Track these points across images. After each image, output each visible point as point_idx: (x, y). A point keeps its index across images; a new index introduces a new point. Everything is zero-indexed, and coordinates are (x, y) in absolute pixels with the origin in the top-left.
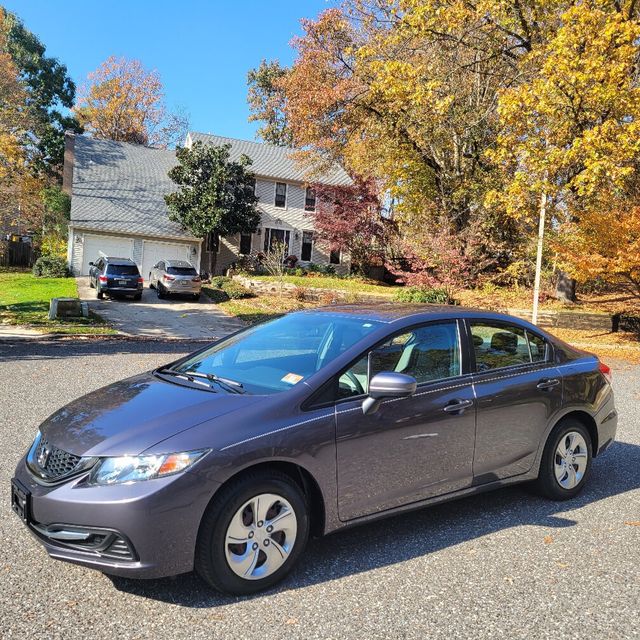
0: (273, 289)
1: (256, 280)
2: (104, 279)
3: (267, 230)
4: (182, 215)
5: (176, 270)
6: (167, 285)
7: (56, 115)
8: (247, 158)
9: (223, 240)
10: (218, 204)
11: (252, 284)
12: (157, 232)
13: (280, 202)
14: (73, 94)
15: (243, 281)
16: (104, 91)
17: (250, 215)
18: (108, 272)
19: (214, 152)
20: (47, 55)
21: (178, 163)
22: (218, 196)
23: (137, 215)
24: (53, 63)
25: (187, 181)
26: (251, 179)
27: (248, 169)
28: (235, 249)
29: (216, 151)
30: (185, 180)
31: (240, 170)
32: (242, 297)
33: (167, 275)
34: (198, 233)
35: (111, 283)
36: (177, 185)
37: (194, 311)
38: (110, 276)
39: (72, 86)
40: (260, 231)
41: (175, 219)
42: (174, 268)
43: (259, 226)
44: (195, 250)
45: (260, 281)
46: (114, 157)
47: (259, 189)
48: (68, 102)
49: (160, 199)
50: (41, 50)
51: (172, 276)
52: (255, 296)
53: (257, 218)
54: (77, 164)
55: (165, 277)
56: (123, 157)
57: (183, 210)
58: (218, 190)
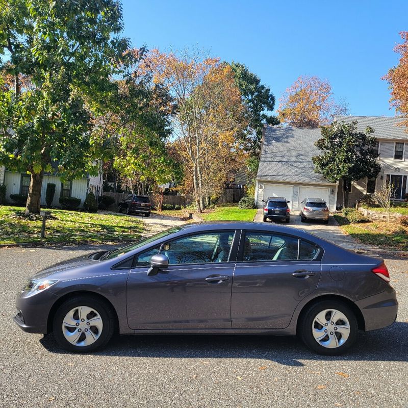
0: (384, 217)
1: (372, 211)
2: (266, 210)
3: (388, 176)
4: (323, 169)
5: (313, 204)
6: (305, 213)
7: (264, 116)
8: (370, 128)
9: (354, 184)
10: (347, 160)
11: (369, 213)
12: (307, 180)
13: (399, 156)
14: (274, 103)
15: (364, 211)
16: (296, 99)
17: (372, 166)
18: (268, 206)
19: (345, 127)
20: (261, 84)
21: (321, 137)
22: (346, 156)
23: (296, 171)
24: (263, 87)
25: (327, 148)
26: (375, 142)
27: (372, 135)
28: (363, 190)
29: (346, 126)
30: (325, 147)
31: (363, 137)
32: (359, 222)
33: (306, 207)
34: (332, 180)
35: (270, 212)
36: (321, 151)
37: (320, 230)
38: (270, 208)
39: (273, 99)
40: (382, 177)
41: (319, 172)
42: (311, 203)
43: (380, 174)
44: (333, 191)
45: (374, 212)
46: (287, 137)
47: (380, 148)
48: (271, 108)
49: (310, 159)
50: (257, 82)
51: (309, 208)
52: (368, 221)
53: (378, 168)
54: (265, 143)
55: (305, 208)
56: (292, 137)
57: (323, 165)
58: (347, 152)
